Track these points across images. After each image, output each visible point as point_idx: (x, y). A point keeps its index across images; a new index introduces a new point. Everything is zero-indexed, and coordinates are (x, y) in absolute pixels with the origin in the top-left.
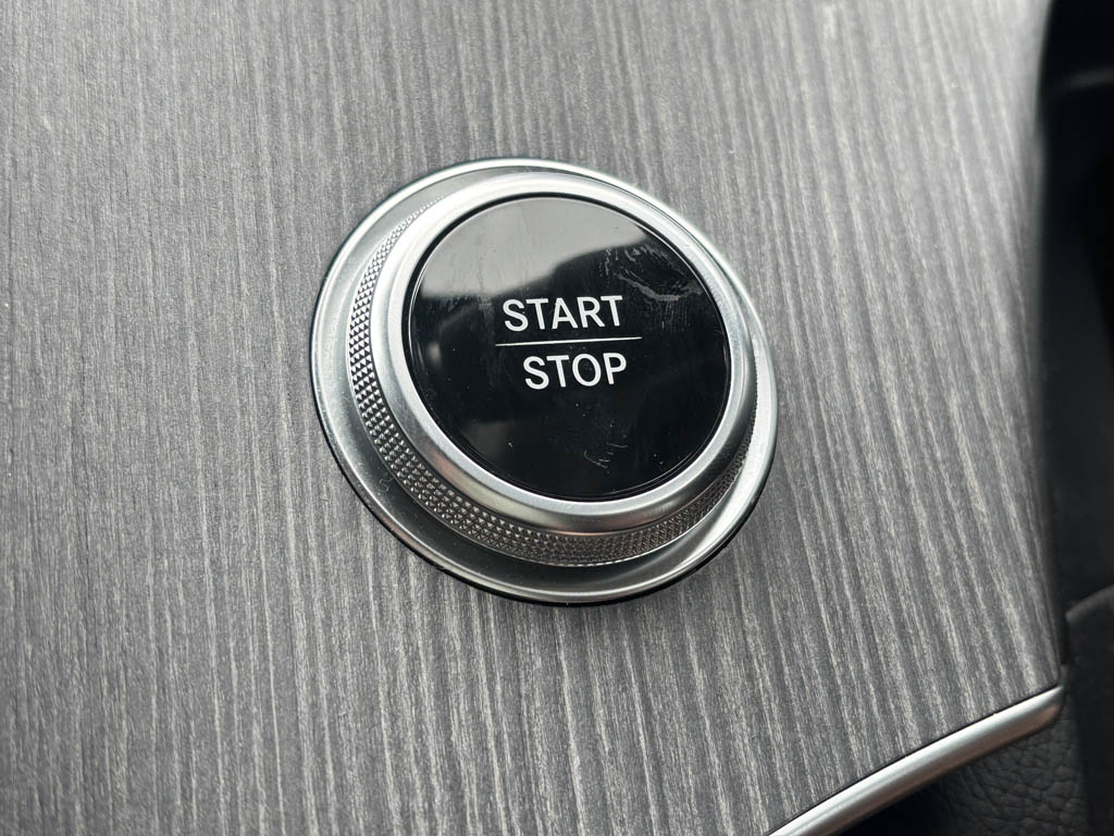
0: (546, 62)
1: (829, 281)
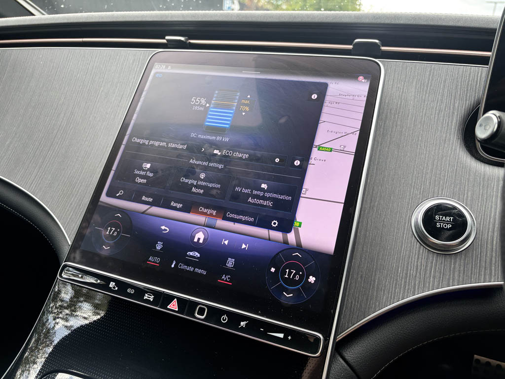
0: (453, 185)
1: (489, 221)
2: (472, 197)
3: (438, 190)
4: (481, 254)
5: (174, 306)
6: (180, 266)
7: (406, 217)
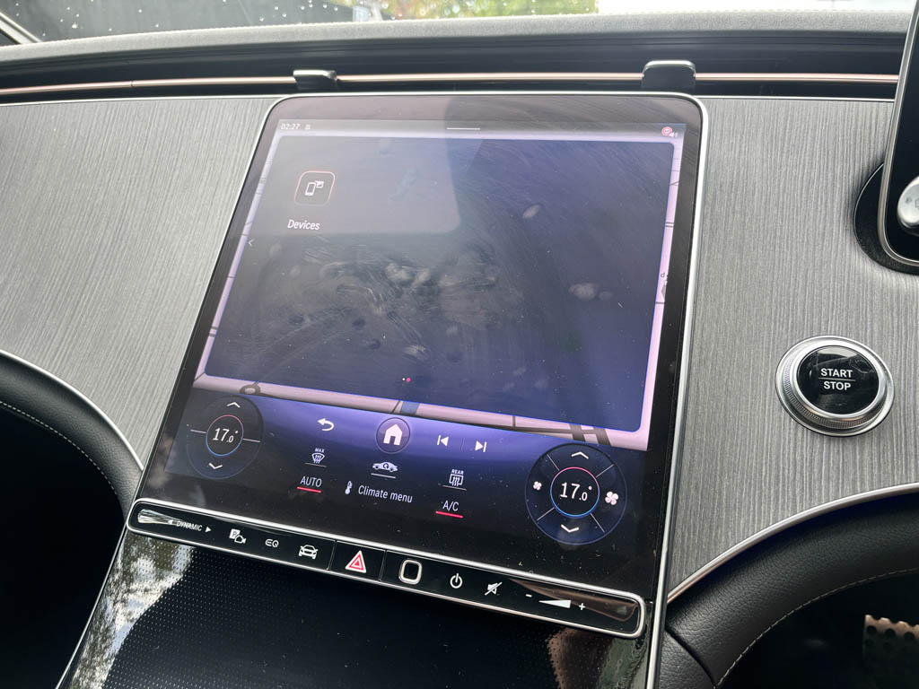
0: (845, 313)
2: (881, 333)
3: (820, 324)
4: (905, 432)
5: (357, 564)
6: (362, 490)
7: (766, 374)
